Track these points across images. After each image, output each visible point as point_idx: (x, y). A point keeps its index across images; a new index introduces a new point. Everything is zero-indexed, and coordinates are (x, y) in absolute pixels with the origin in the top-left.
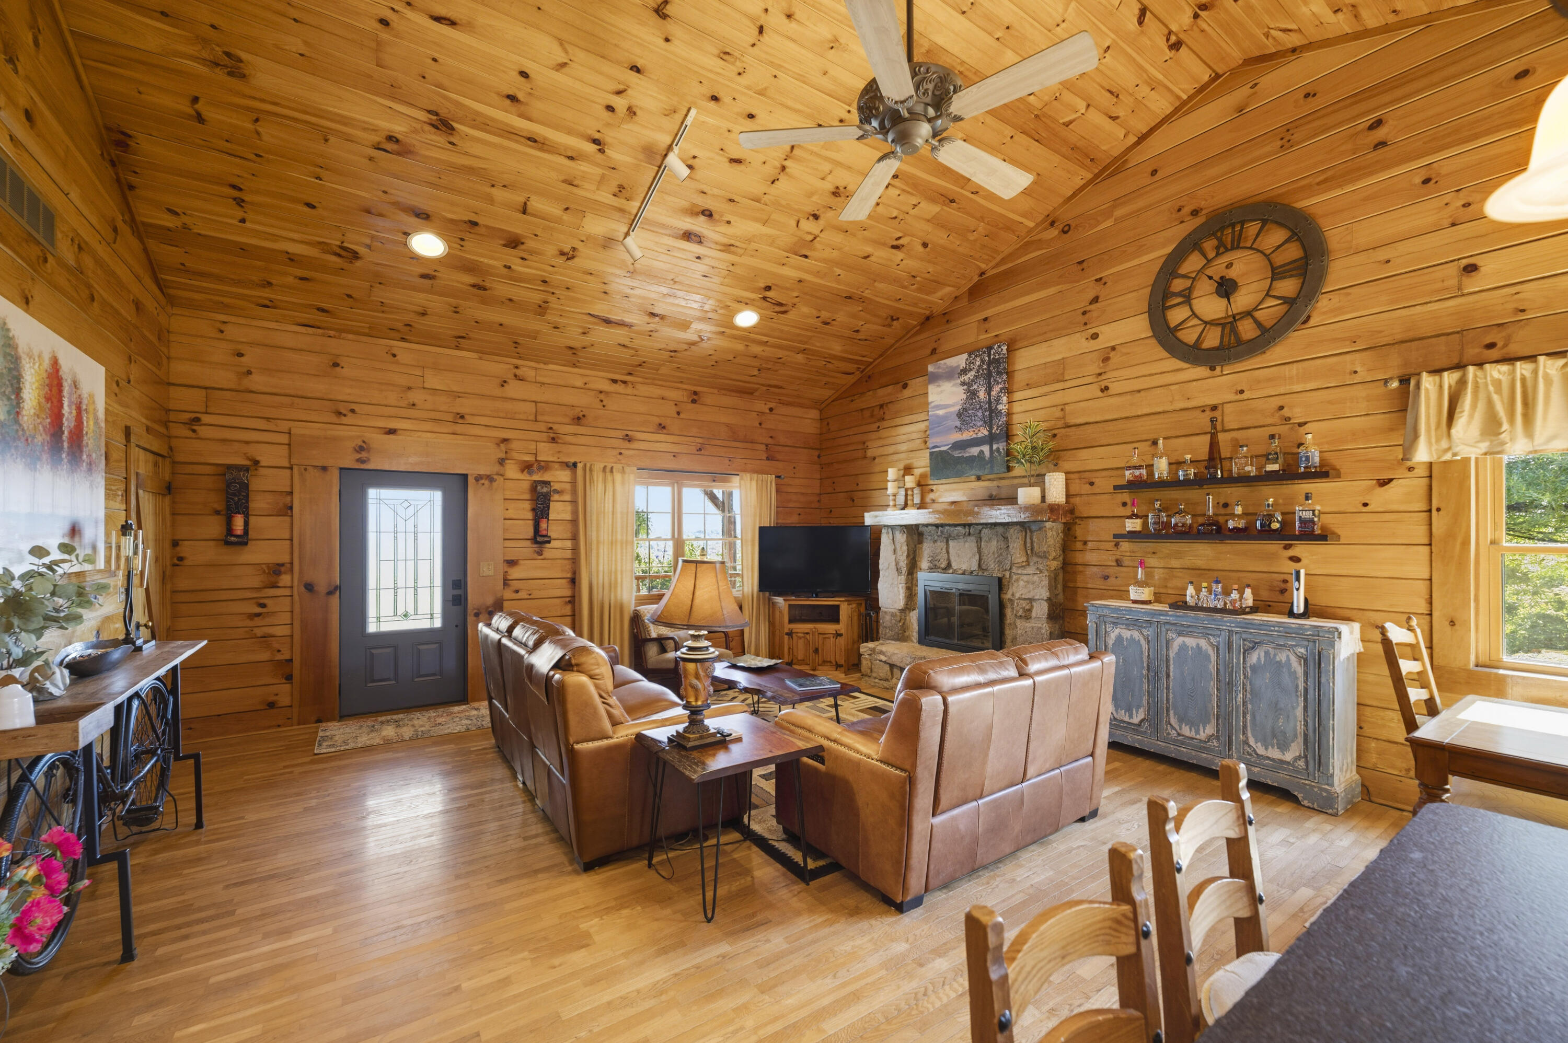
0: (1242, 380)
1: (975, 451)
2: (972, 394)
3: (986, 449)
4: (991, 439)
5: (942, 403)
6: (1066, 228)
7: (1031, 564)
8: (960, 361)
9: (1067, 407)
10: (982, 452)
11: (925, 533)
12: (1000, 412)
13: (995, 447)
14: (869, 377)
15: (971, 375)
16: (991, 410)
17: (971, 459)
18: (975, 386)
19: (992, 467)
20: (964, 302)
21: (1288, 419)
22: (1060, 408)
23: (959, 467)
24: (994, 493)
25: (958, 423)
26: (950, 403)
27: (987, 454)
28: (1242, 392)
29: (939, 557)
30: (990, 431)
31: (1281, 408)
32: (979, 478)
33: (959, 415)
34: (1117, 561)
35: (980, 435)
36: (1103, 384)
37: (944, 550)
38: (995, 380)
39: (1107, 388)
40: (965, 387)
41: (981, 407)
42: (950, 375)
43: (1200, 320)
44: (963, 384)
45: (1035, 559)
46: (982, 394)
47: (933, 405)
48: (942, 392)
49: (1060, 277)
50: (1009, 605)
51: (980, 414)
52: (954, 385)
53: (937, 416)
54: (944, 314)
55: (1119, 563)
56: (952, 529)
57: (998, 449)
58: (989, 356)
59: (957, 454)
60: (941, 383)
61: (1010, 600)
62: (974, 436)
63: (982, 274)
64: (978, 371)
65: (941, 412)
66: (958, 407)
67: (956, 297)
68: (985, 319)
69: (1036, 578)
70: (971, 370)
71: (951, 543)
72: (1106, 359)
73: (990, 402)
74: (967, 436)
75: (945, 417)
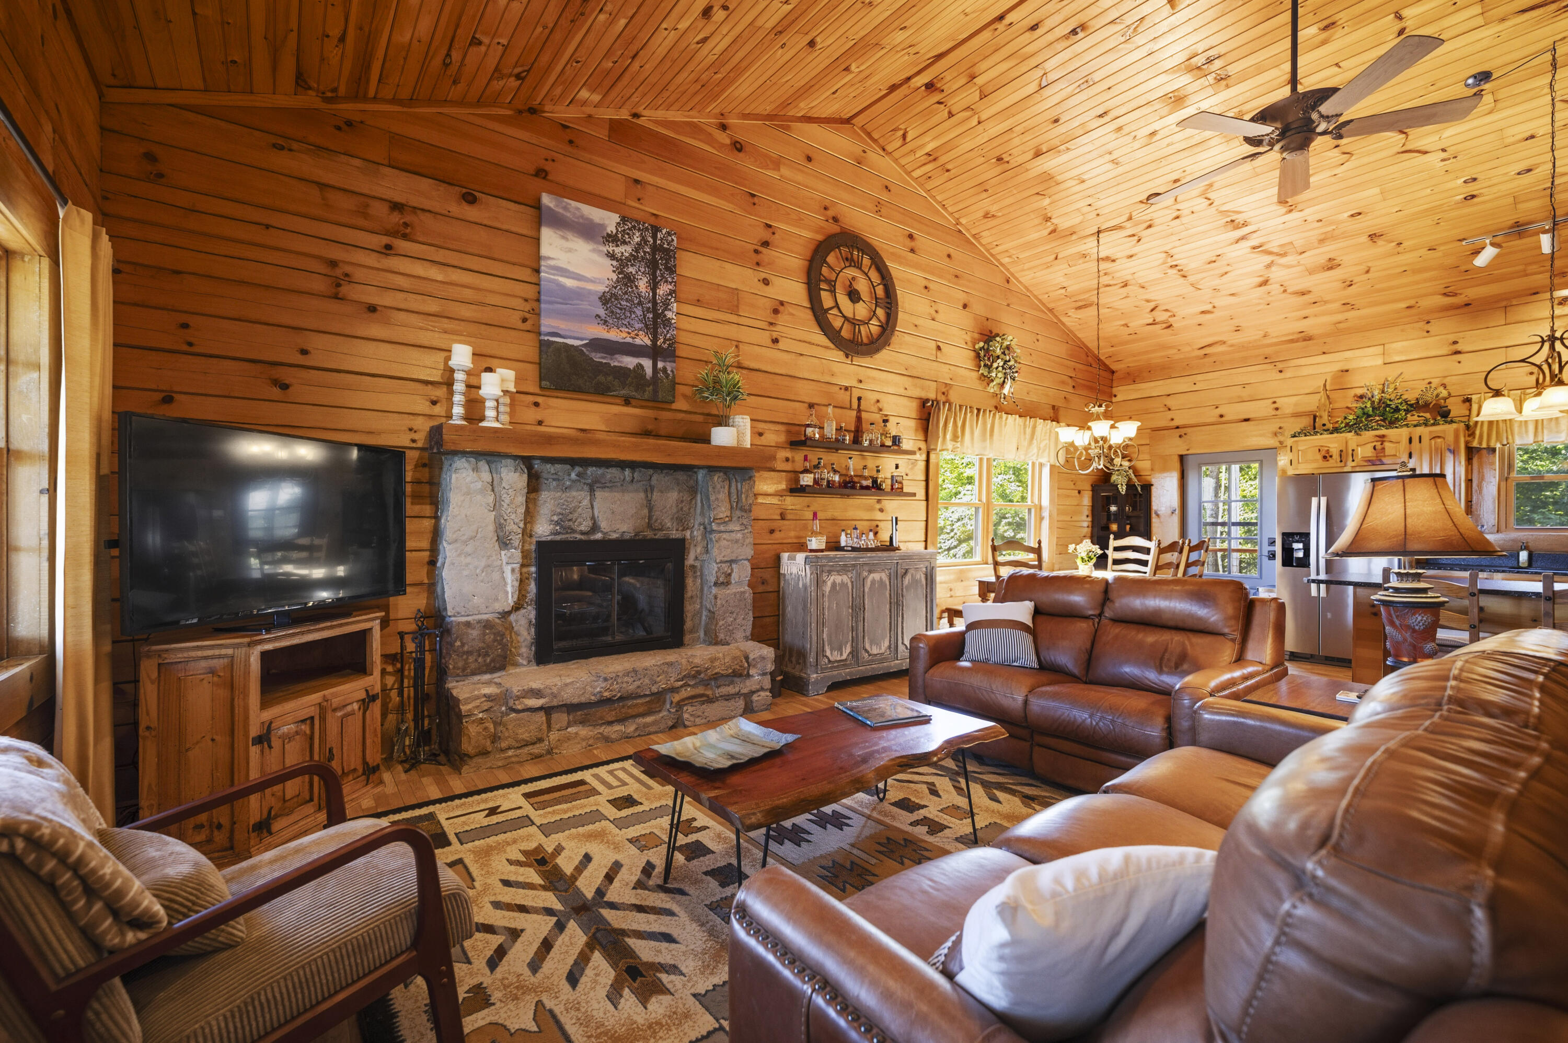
0: (863, 373)
1: (630, 362)
2: (628, 280)
3: (647, 364)
4: (655, 352)
5: (571, 269)
6: (738, 146)
7: (734, 519)
8: (610, 221)
9: (741, 346)
10: (640, 366)
11: (545, 475)
12: (669, 320)
13: (660, 365)
14: (349, 124)
15: (625, 250)
16: (657, 316)
17: (622, 373)
18: (632, 270)
19: (655, 392)
20: (603, 134)
21: (881, 410)
22: (735, 343)
23: (601, 378)
24: (650, 427)
25: (602, 312)
26: (588, 275)
27: (649, 371)
28: (861, 381)
29: (576, 515)
30: (655, 340)
31: (878, 401)
32: (627, 402)
33: (605, 299)
34: (781, 514)
35: (638, 341)
36: (775, 335)
37: (586, 502)
38: (662, 276)
39: (775, 341)
40: (615, 263)
41: (640, 303)
42: (588, 231)
43: (841, 312)
44: (612, 256)
45: (738, 513)
46: (643, 284)
47: (552, 263)
48: (570, 250)
49: (732, 195)
50: (690, 574)
51: (639, 311)
52: (594, 250)
53: (562, 287)
54: (565, 127)
55: (783, 517)
56: (600, 471)
57: (664, 370)
58: (654, 237)
59: (598, 357)
60: (569, 235)
61: (693, 567)
62: (629, 340)
63: (636, 115)
64: (637, 251)
65: (569, 283)
66: (602, 288)
67: (590, 116)
68: (637, 181)
69: (739, 536)
70: (624, 243)
71: (598, 494)
72: (776, 311)
73: (655, 303)
74: (615, 335)
75: (579, 294)
